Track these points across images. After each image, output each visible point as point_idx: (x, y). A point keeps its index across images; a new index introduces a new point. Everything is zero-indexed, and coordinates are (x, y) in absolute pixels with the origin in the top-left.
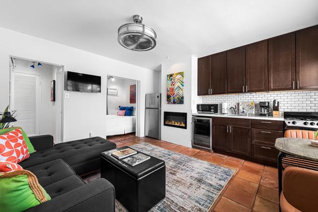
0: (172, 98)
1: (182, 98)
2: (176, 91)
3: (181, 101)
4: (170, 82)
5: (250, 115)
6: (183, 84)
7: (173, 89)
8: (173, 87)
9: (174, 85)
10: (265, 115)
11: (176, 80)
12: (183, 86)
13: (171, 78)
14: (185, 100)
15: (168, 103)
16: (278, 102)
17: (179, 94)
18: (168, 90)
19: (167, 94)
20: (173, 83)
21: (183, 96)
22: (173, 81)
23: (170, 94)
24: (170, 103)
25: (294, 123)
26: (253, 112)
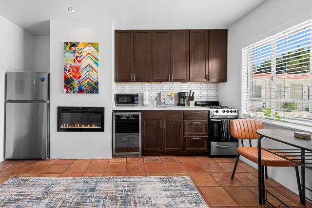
0: (76, 83)
1: (97, 84)
2: (84, 72)
3: (94, 88)
4: (71, 57)
6: (98, 62)
7: (78, 69)
8: (77, 64)
9: (79, 62)
10: (183, 105)
11: (84, 54)
12: (97, 64)
13: (73, 48)
14: (101, 88)
15: (67, 92)
17: (90, 77)
18: (67, 69)
19: (65, 76)
20: (78, 59)
21: (97, 81)
22: (77, 54)
23: (71, 76)
24: (72, 91)
25: (217, 112)
26: (173, 102)
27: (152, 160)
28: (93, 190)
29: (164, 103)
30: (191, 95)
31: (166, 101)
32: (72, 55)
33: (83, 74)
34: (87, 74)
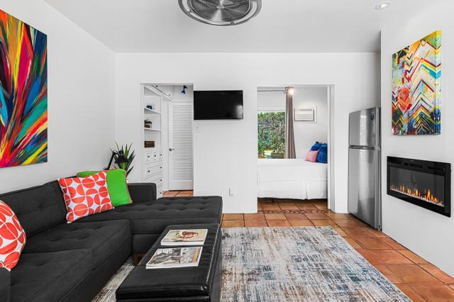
0: (404, 118)
1: (435, 115)
2: (415, 95)
4: (400, 75)
6: (437, 70)
7: (407, 92)
8: (406, 84)
9: (409, 79)
11: (415, 64)
12: (435, 76)
13: (402, 60)
14: (444, 122)
15: (396, 134)
17: (423, 104)
18: (395, 96)
19: (393, 108)
20: (408, 75)
21: (435, 110)
22: (406, 68)
23: (399, 105)
24: (401, 132)
32: (400, 71)
33: (414, 100)
34: (419, 99)
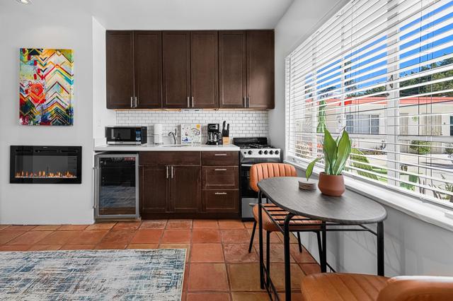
0: (37, 109)
1: (69, 111)
2: (50, 93)
3: (65, 118)
4: (31, 70)
5: (196, 144)
6: (72, 79)
7: (40, 88)
8: (39, 81)
9: (43, 78)
10: (214, 143)
11: (49, 66)
12: (70, 82)
13: (33, 58)
15: (24, 123)
16: (228, 125)
17: (59, 101)
18: (24, 89)
19: (21, 100)
20: (41, 73)
21: (70, 108)
22: (39, 66)
23: (30, 99)
24: (32, 122)
25: (250, 153)
26: (200, 138)
27: (154, 226)
28: (28, 269)
29: (187, 140)
30: (226, 128)
31: (188, 137)
32: (32, 67)
33: (49, 96)
34: (54, 96)
